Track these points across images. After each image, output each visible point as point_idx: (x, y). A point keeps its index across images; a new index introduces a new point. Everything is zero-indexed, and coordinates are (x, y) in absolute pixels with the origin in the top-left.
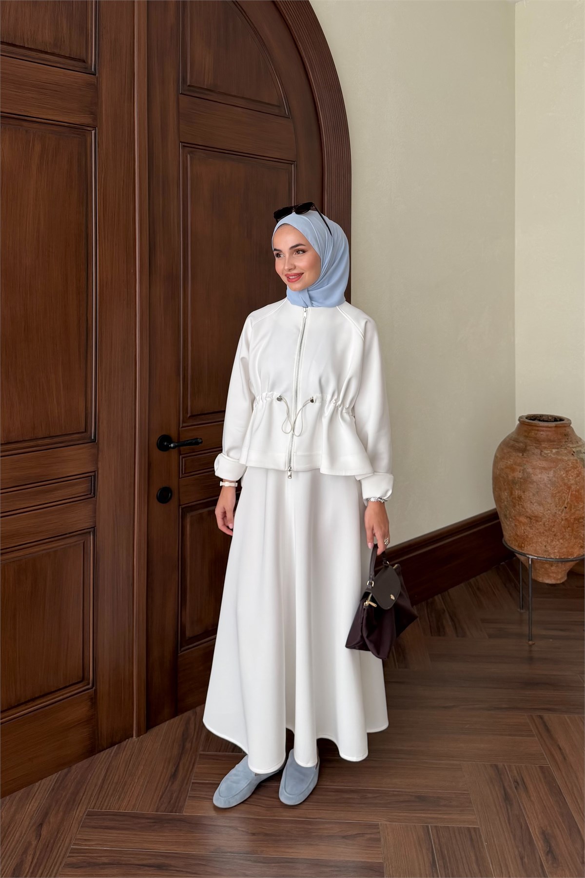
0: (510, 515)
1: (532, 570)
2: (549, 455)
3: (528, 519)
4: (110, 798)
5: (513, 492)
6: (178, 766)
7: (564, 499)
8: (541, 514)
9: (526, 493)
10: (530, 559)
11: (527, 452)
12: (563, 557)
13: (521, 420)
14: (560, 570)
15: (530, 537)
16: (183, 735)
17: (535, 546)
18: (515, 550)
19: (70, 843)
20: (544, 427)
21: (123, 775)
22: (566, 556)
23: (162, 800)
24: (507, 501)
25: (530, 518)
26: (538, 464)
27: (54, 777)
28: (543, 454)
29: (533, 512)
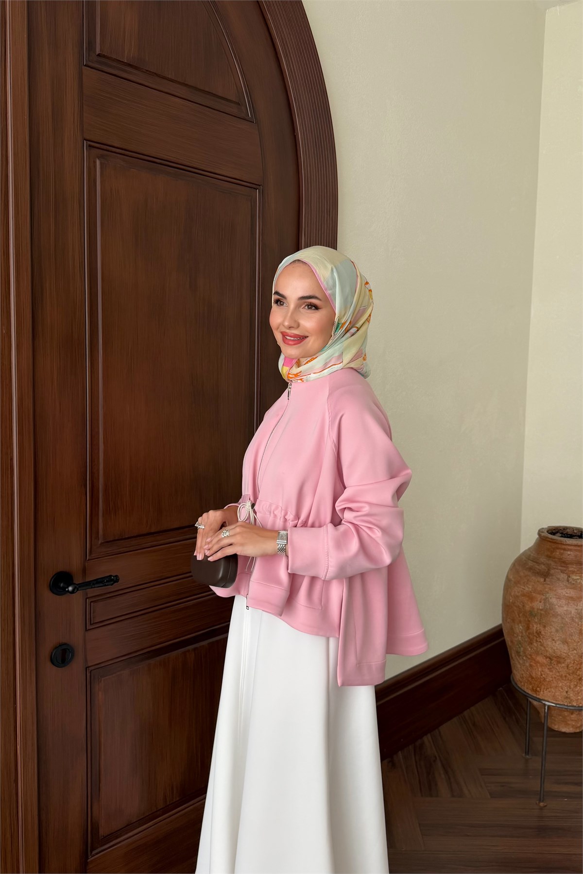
0: (525, 653)
1: (549, 718)
3: (548, 659)
5: (531, 625)
8: (565, 654)
9: (547, 629)
10: (546, 708)
11: (550, 577)
13: (543, 534)
15: (548, 680)
18: (528, 693)
25: (550, 658)
26: (564, 593)
28: (571, 580)
29: (554, 652)
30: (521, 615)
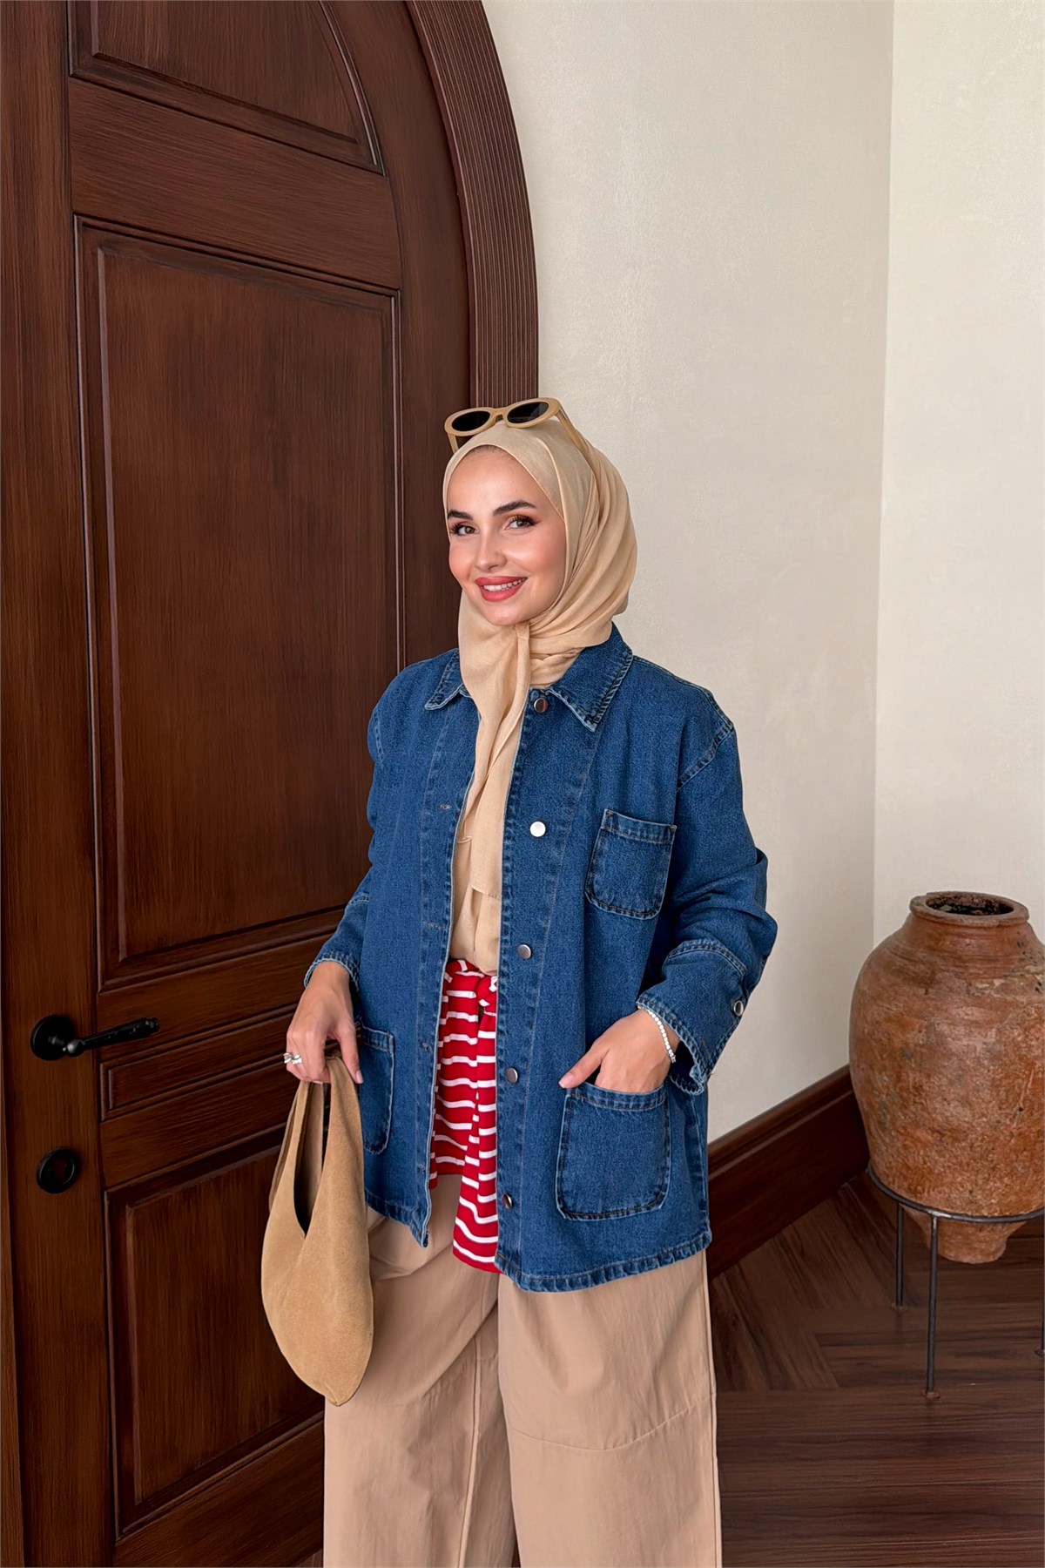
0: (894, 1124)
1: (940, 1239)
2: (987, 992)
3: (936, 1135)
5: (904, 1074)
7: (1018, 1091)
8: (966, 1125)
9: (932, 1080)
10: (935, 1219)
11: (937, 986)
12: (1007, 1214)
14: (997, 1237)
15: (936, 1171)
17: (947, 1190)
18: (901, 1197)
20: (971, 929)
22: (1013, 1211)
24: (887, 1095)
25: (938, 1132)
26: (962, 1014)
28: (973, 990)
29: (947, 1120)
30: (884, 1056)
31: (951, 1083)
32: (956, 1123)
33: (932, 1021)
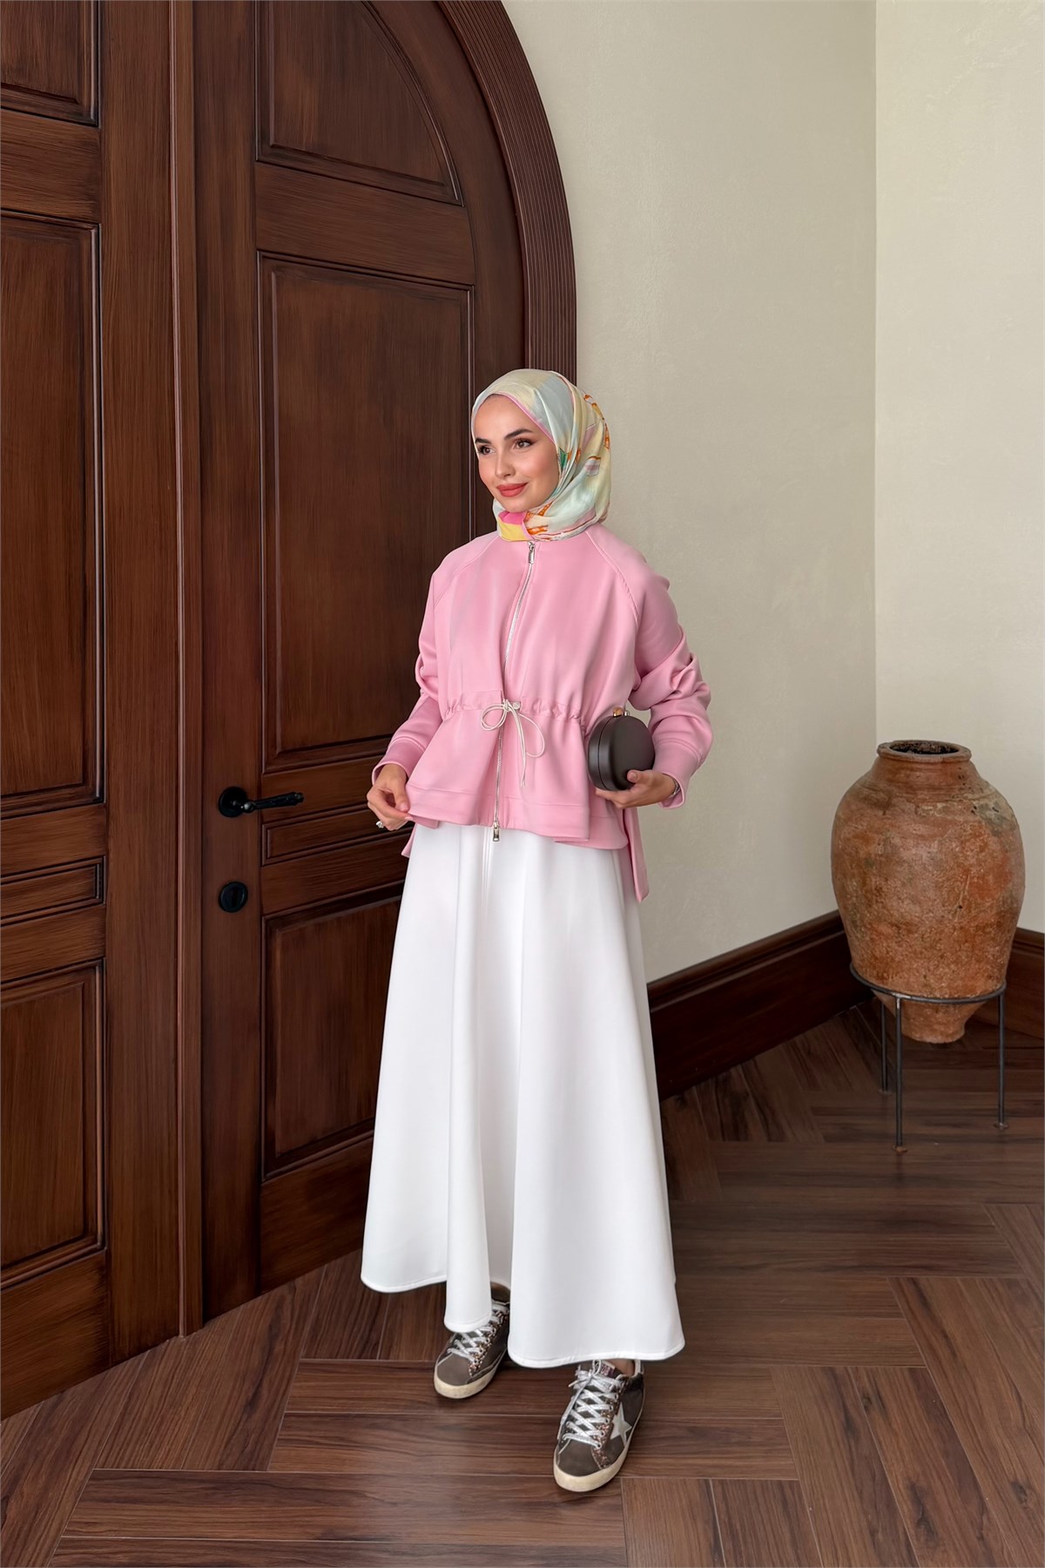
0: (862, 921)
1: (903, 1018)
2: (931, 813)
3: (894, 928)
4: (135, 1448)
5: (868, 879)
6: (260, 1385)
7: (958, 892)
8: (917, 919)
9: (889, 883)
10: (898, 1000)
11: (892, 809)
12: (956, 996)
13: (882, 750)
14: (952, 1020)
16: (270, 1327)
17: (906, 976)
18: (871, 984)
19: (59, 1530)
20: (921, 763)
21: (159, 1404)
22: (961, 994)
23: (229, 1446)
24: (857, 897)
25: (896, 925)
26: (911, 830)
27: (32, 1411)
28: (920, 811)
29: (902, 916)
30: (853, 865)
31: (904, 885)
32: (909, 918)
33: (888, 835)
